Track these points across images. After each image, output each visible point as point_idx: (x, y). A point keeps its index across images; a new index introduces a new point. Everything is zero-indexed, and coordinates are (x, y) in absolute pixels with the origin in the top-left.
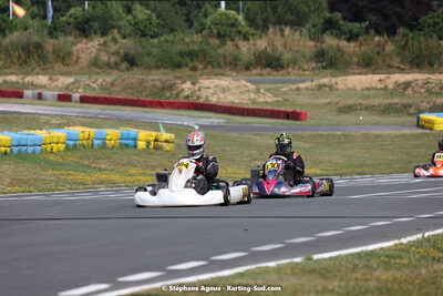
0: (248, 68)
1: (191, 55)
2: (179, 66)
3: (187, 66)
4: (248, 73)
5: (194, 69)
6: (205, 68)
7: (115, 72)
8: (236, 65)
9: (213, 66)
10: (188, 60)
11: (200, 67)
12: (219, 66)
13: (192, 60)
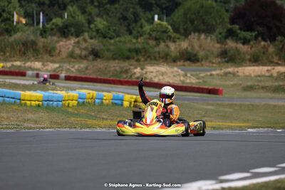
0: (174, 61)
1: (137, 51)
2: (128, 58)
3: (133, 58)
4: (175, 64)
5: (138, 60)
6: (146, 60)
7: (85, 62)
8: (166, 59)
9: (151, 59)
10: (134, 54)
11: (142, 59)
12: (155, 59)
13: (137, 54)
